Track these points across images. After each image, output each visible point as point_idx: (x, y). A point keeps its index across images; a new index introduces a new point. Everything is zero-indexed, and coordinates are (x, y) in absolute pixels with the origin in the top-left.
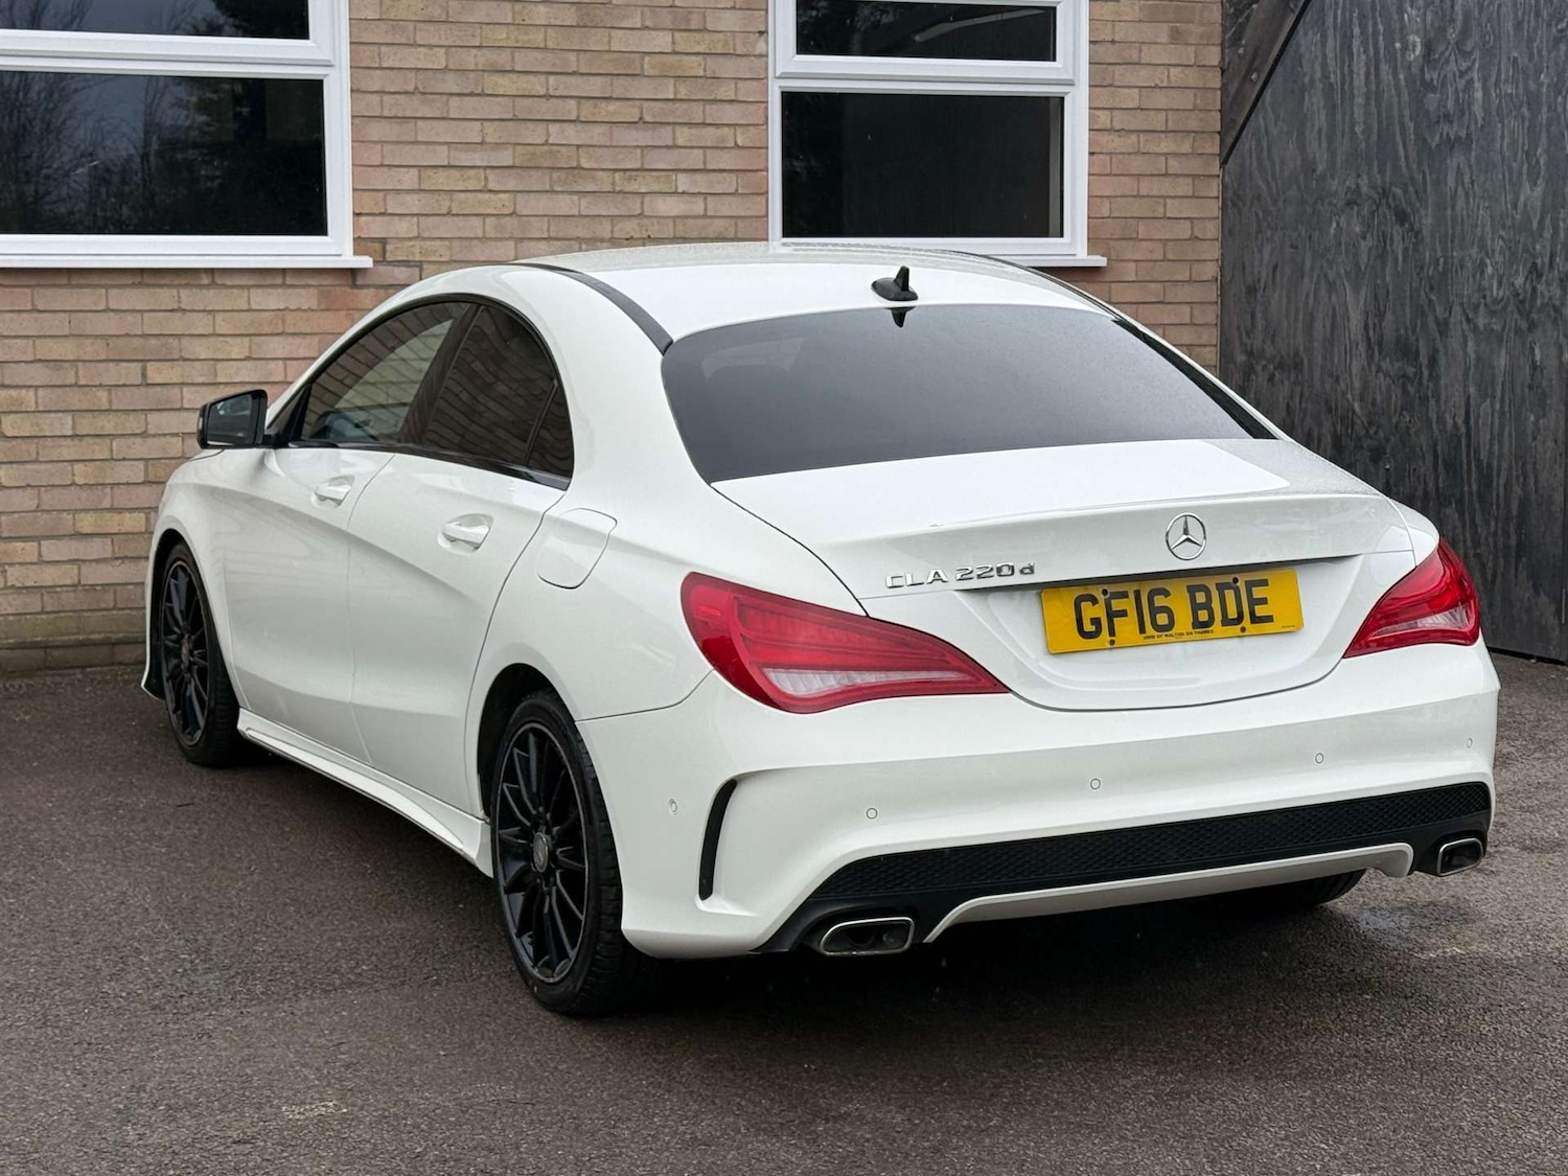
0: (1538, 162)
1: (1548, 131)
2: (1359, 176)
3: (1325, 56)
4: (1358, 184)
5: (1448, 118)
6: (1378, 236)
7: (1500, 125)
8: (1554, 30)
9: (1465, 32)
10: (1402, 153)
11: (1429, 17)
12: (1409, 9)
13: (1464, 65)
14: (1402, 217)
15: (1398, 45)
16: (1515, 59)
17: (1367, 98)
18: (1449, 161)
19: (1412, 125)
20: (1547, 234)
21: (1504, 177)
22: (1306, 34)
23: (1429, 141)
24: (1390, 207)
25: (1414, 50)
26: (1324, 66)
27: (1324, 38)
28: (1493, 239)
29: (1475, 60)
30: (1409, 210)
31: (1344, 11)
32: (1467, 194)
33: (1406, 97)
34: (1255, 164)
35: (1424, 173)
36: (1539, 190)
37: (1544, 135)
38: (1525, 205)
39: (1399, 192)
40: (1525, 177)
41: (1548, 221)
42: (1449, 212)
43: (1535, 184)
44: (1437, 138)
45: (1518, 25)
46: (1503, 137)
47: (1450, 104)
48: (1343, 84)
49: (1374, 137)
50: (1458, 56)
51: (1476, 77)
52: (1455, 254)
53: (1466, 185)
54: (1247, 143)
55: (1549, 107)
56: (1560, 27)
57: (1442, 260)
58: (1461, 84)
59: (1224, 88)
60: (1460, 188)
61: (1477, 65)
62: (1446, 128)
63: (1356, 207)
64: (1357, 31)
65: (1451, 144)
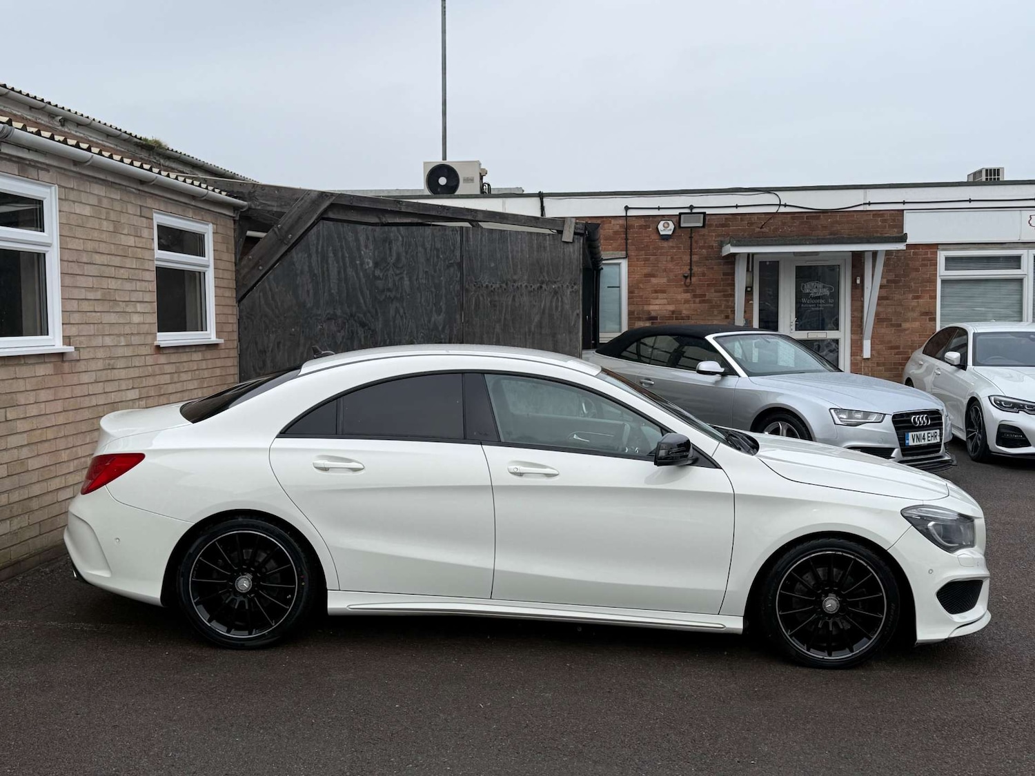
0: (441, 307)
1: (446, 297)
2: (334, 309)
3: (310, 263)
4: (334, 312)
5: (389, 290)
6: (348, 332)
7: (419, 294)
8: (447, 263)
9: (398, 259)
10: (362, 301)
11: (376, 253)
12: (364, 250)
13: (398, 272)
14: (363, 325)
15: (358, 262)
16: (426, 272)
17: (339, 280)
18: (390, 305)
19: (368, 292)
20: (447, 331)
21: (423, 312)
22: (297, 254)
23: (379, 297)
24: (356, 321)
25: (368, 265)
26: (310, 266)
27: (310, 256)
28: (417, 333)
29: (404, 271)
30: (368, 322)
31: (323, 247)
32: (402, 317)
33: (363, 280)
34: (263, 302)
35: (376, 309)
36: (441, 317)
37: (444, 298)
38: (435, 322)
39: (361, 316)
40: (434, 313)
41: (447, 327)
42: (392, 323)
43: (440, 314)
44: (383, 297)
45: (428, 260)
46: (421, 297)
47: (390, 285)
48: (323, 273)
49: (344, 295)
50: (395, 270)
51: (405, 276)
52: (396, 338)
53: (401, 314)
54: (256, 293)
55: (446, 289)
56: (450, 262)
57: (388, 340)
58: (397, 278)
59: (237, 272)
60: (398, 315)
61: (405, 272)
62: (388, 294)
63: (334, 321)
64: (331, 255)
65: (392, 300)
